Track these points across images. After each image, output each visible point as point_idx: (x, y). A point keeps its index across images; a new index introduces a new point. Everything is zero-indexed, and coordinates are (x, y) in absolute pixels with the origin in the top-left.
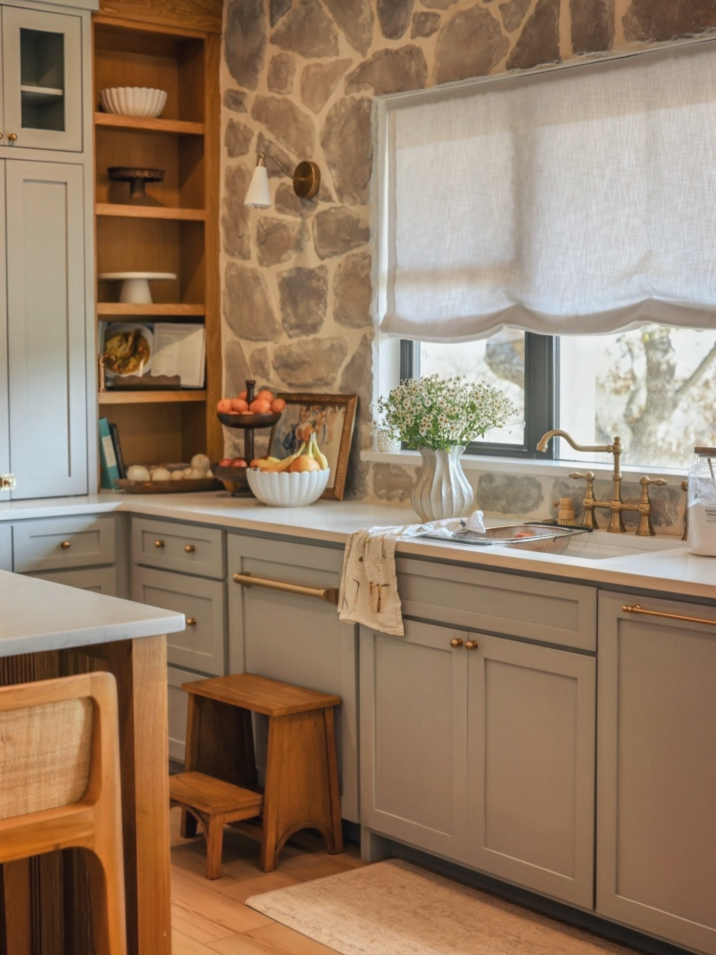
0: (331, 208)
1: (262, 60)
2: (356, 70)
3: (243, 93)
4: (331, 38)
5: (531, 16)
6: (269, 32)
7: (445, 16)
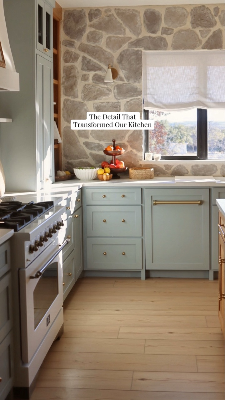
0: (123, 84)
1: (85, 32)
2: (134, 41)
3: (74, 42)
4: (122, 29)
5: (212, 35)
6: (88, 23)
7: (176, 30)
